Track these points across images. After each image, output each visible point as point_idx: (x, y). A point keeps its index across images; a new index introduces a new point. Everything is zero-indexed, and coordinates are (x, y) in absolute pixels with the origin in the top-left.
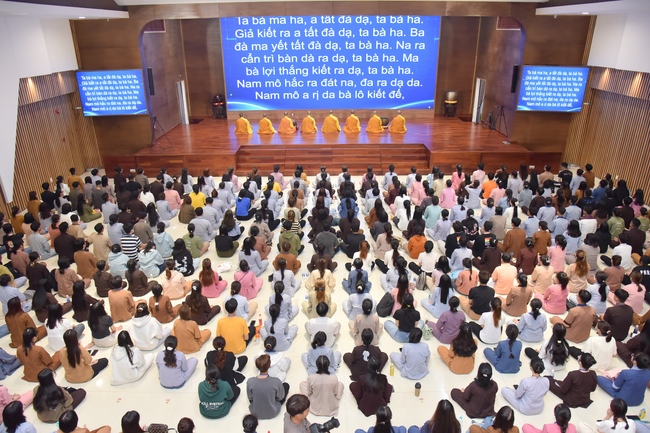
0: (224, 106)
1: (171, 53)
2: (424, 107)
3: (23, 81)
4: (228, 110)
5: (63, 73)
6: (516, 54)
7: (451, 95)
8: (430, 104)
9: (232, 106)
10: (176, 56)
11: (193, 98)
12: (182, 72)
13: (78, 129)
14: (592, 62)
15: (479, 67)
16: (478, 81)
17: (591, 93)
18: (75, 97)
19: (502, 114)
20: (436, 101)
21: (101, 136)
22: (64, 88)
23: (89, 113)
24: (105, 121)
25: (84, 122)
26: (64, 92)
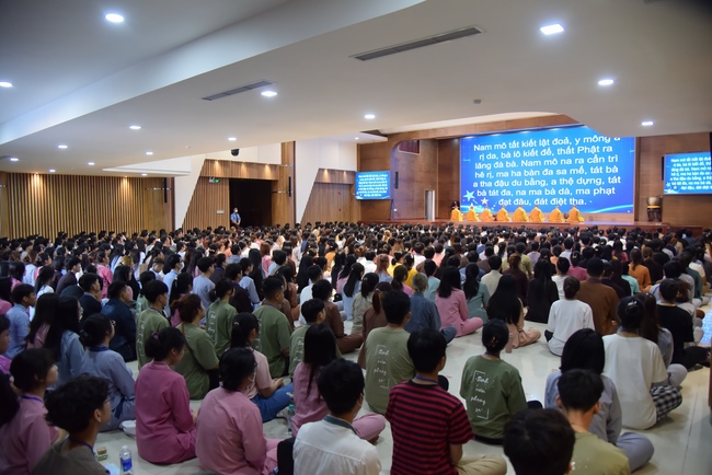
2: (624, 211)
3: (321, 170)
5: (347, 172)
7: (652, 200)
8: (630, 209)
11: (440, 204)
12: (432, 184)
13: (351, 207)
18: (353, 188)
21: (363, 213)
22: (346, 179)
23: (358, 198)
24: (368, 204)
25: (356, 203)
26: (346, 182)
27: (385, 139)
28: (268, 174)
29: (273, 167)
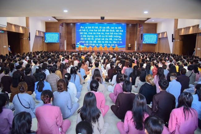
0: (75, 46)
1: (64, 33)
2: (123, 47)
3: (36, 30)
4: (76, 47)
5: (42, 32)
6: (142, 32)
7: (129, 45)
8: (125, 47)
9: (77, 46)
10: (65, 34)
11: (67, 45)
12: (66, 38)
13: (43, 45)
14: (158, 32)
15: (136, 38)
16: (136, 41)
17: (159, 39)
18: (44, 38)
19: (140, 46)
20: (126, 46)
21: (48, 47)
22: (42, 35)
23: (46, 42)
24: (49, 44)
25: (45, 44)
26: (42, 36)
27: (57, 21)
28: (21, 31)
29: (23, 27)
